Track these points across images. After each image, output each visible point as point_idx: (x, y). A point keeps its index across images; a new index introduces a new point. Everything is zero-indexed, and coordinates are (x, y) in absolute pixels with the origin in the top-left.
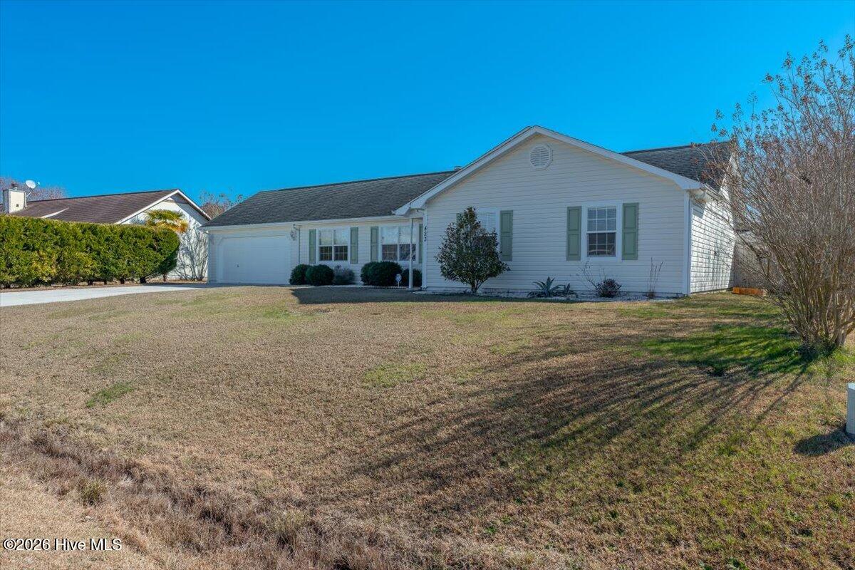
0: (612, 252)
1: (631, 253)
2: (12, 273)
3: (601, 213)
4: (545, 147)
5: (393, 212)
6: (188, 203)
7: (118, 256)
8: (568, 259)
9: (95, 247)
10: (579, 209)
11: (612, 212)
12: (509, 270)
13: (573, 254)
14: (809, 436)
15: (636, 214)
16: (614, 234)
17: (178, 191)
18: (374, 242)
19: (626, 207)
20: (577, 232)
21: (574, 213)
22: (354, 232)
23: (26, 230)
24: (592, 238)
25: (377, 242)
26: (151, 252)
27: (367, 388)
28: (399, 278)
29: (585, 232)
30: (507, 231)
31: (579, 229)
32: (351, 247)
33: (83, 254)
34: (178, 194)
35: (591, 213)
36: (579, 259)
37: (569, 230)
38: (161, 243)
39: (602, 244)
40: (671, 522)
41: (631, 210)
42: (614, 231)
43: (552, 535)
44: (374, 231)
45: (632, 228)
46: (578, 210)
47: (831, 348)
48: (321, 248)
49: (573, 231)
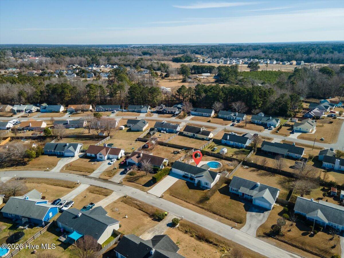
1: (208, 185)
12: (201, 185)
13: (205, 184)
22: (189, 174)
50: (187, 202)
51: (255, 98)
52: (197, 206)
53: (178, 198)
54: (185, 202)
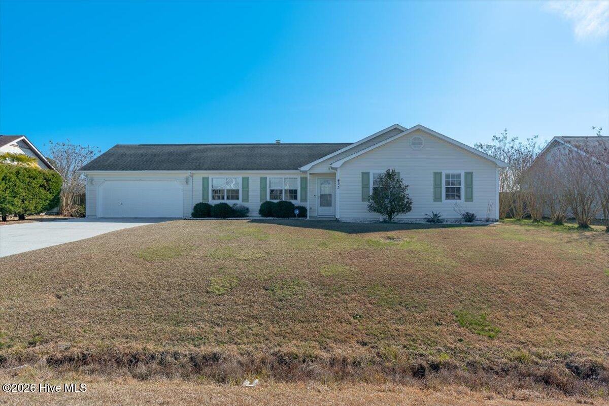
0: (459, 197)
1: (469, 198)
3: (453, 176)
5: (299, 169)
6: (31, 148)
8: (435, 201)
10: (440, 174)
11: (459, 176)
13: (437, 198)
15: (472, 178)
16: (460, 188)
17: (23, 138)
18: (263, 188)
19: (467, 174)
20: (440, 186)
21: (437, 175)
22: (245, 181)
24: (447, 190)
25: (266, 188)
26: (42, 191)
28: (297, 212)
29: (444, 187)
31: (440, 184)
32: (243, 191)
34: (23, 140)
35: (447, 176)
36: (441, 201)
37: (435, 185)
38: (50, 183)
39: (453, 192)
41: (469, 175)
42: (459, 186)
44: (263, 180)
45: (470, 186)
48: (213, 190)
49: (437, 185)
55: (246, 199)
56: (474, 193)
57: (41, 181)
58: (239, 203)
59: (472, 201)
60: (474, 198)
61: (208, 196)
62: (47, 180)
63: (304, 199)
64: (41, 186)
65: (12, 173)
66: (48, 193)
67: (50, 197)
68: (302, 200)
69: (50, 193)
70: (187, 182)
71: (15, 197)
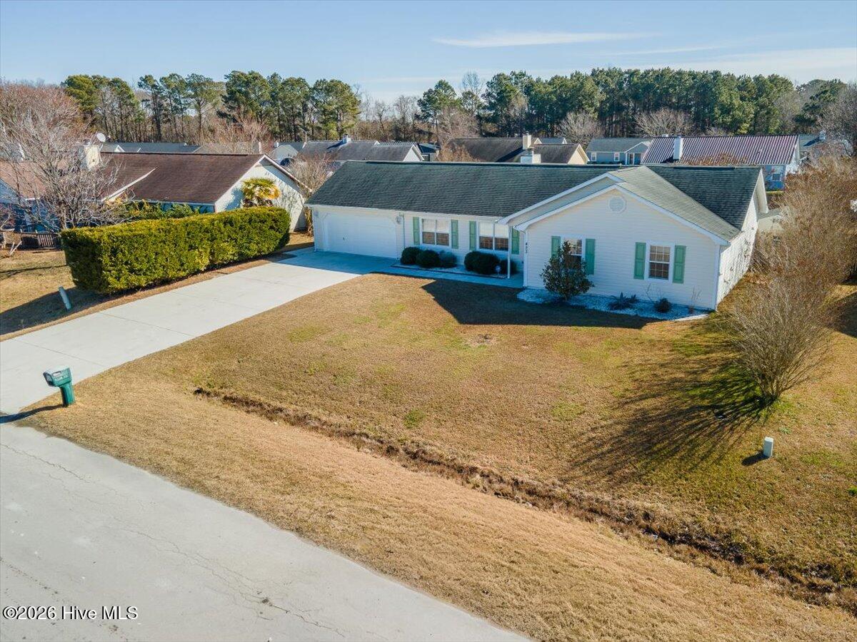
0: (666, 277)
1: (679, 279)
2: (184, 270)
3: (660, 249)
4: (621, 198)
6: (272, 164)
7: (250, 241)
8: (635, 278)
9: (234, 236)
11: (667, 250)
12: (593, 286)
13: (638, 275)
14: (749, 456)
15: (684, 253)
16: (668, 265)
17: (265, 156)
18: (472, 234)
19: (677, 248)
20: (642, 261)
21: (640, 247)
22: (454, 224)
23: (188, 234)
24: (652, 265)
25: (475, 234)
26: (272, 232)
27: (557, 421)
28: (498, 269)
29: (647, 262)
30: (591, 254)
31: (643, 259)
32: (452, 235)
33: (226, 244)
34: (265, 160)
35: (653, 249)
36: (643, 278)
37: (636, 258)
38: (278, 223)
39: (659, 271)
40: (697, 493)
41: (681, 250)
42: (668, 263)
43: (659, 498)
44: (473, 226)
45: (680, 263)
46: (644, 245)
47: (773, 399)
48: (424, 233)
49: (639, 260)
50: (417, 457)
51: (724, 98)
52: (593, 512)
53: (300, 421)
54: (383, 462)
55: (455, 246)
56: (685, 273)
57: (270, 222)
58: (448, 249)
59: (682, 282)
60: (685, 279)
61: (419, 240)
62: (275, 221)
63: (516, 251)
64: (271, 228)
65: (245, 222)
66: (278, 233)
67: (280, 236)
68: (513, 252)
69: (280, 232)
70: (398, 222)
71: (250, 242)
